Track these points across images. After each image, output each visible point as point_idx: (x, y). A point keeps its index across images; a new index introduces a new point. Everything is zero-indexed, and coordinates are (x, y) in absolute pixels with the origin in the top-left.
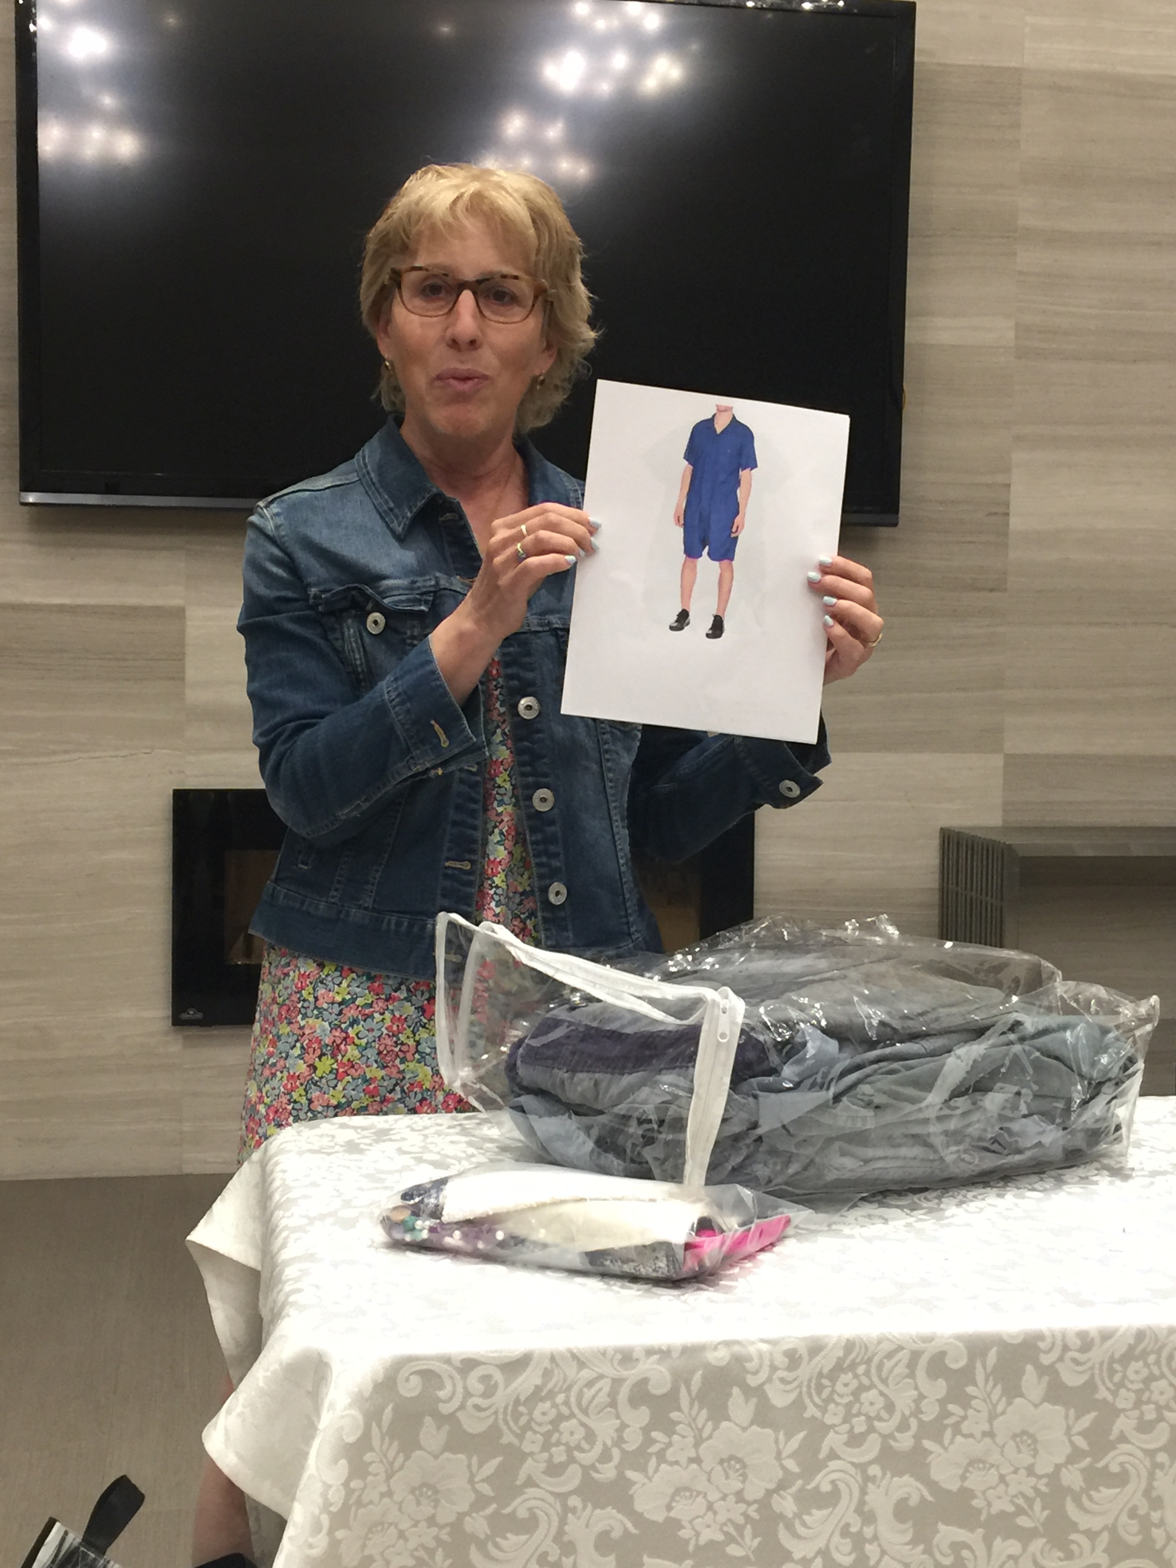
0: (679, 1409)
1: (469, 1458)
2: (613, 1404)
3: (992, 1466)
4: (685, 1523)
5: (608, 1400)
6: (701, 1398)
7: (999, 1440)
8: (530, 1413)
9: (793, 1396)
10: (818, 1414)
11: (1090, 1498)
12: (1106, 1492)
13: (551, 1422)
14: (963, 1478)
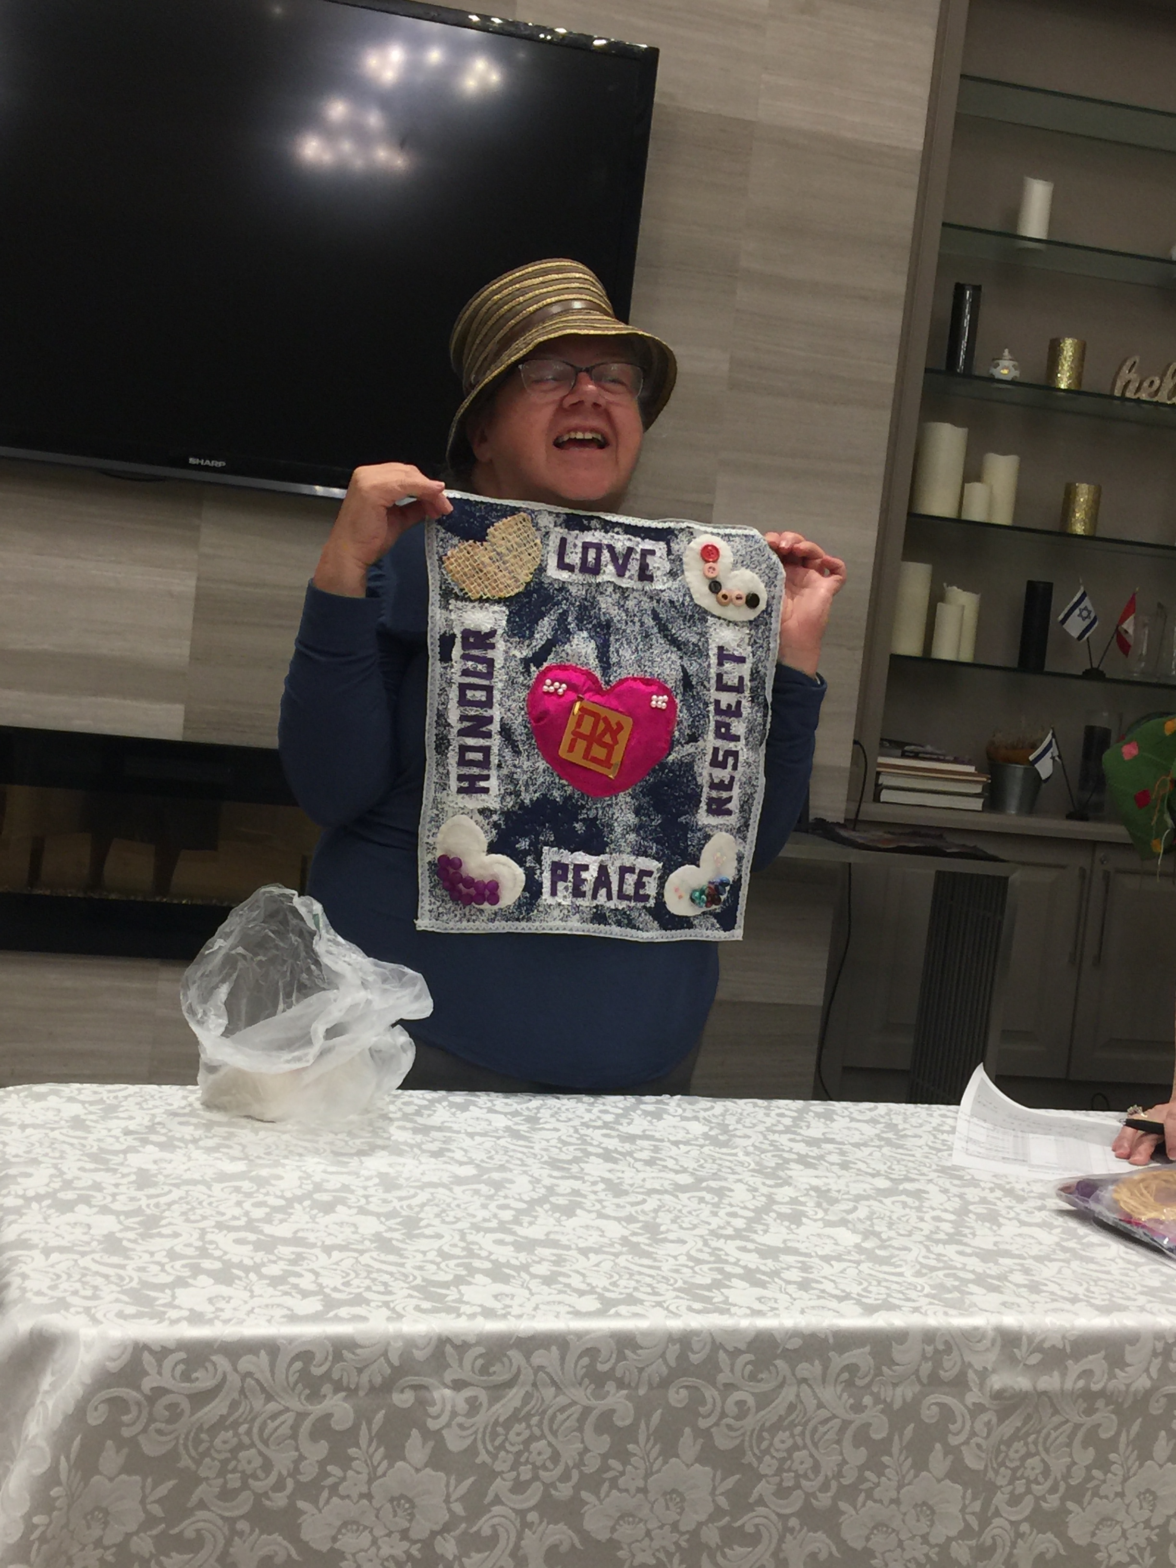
0: (358, 1446)
1: (144, 1480)
2: (294, 1436)
3: (641, 1520)
4: (349, 1556)
5: (289, 1432)
6: (381, 1437)
7: (651, 1497)
8: (212, 1442)
9: (468, 1442)
10: (488, 1460)
11: (724, 1556)
12: (740, 1550)
13: (231, 1451)
14: (613, 1529)
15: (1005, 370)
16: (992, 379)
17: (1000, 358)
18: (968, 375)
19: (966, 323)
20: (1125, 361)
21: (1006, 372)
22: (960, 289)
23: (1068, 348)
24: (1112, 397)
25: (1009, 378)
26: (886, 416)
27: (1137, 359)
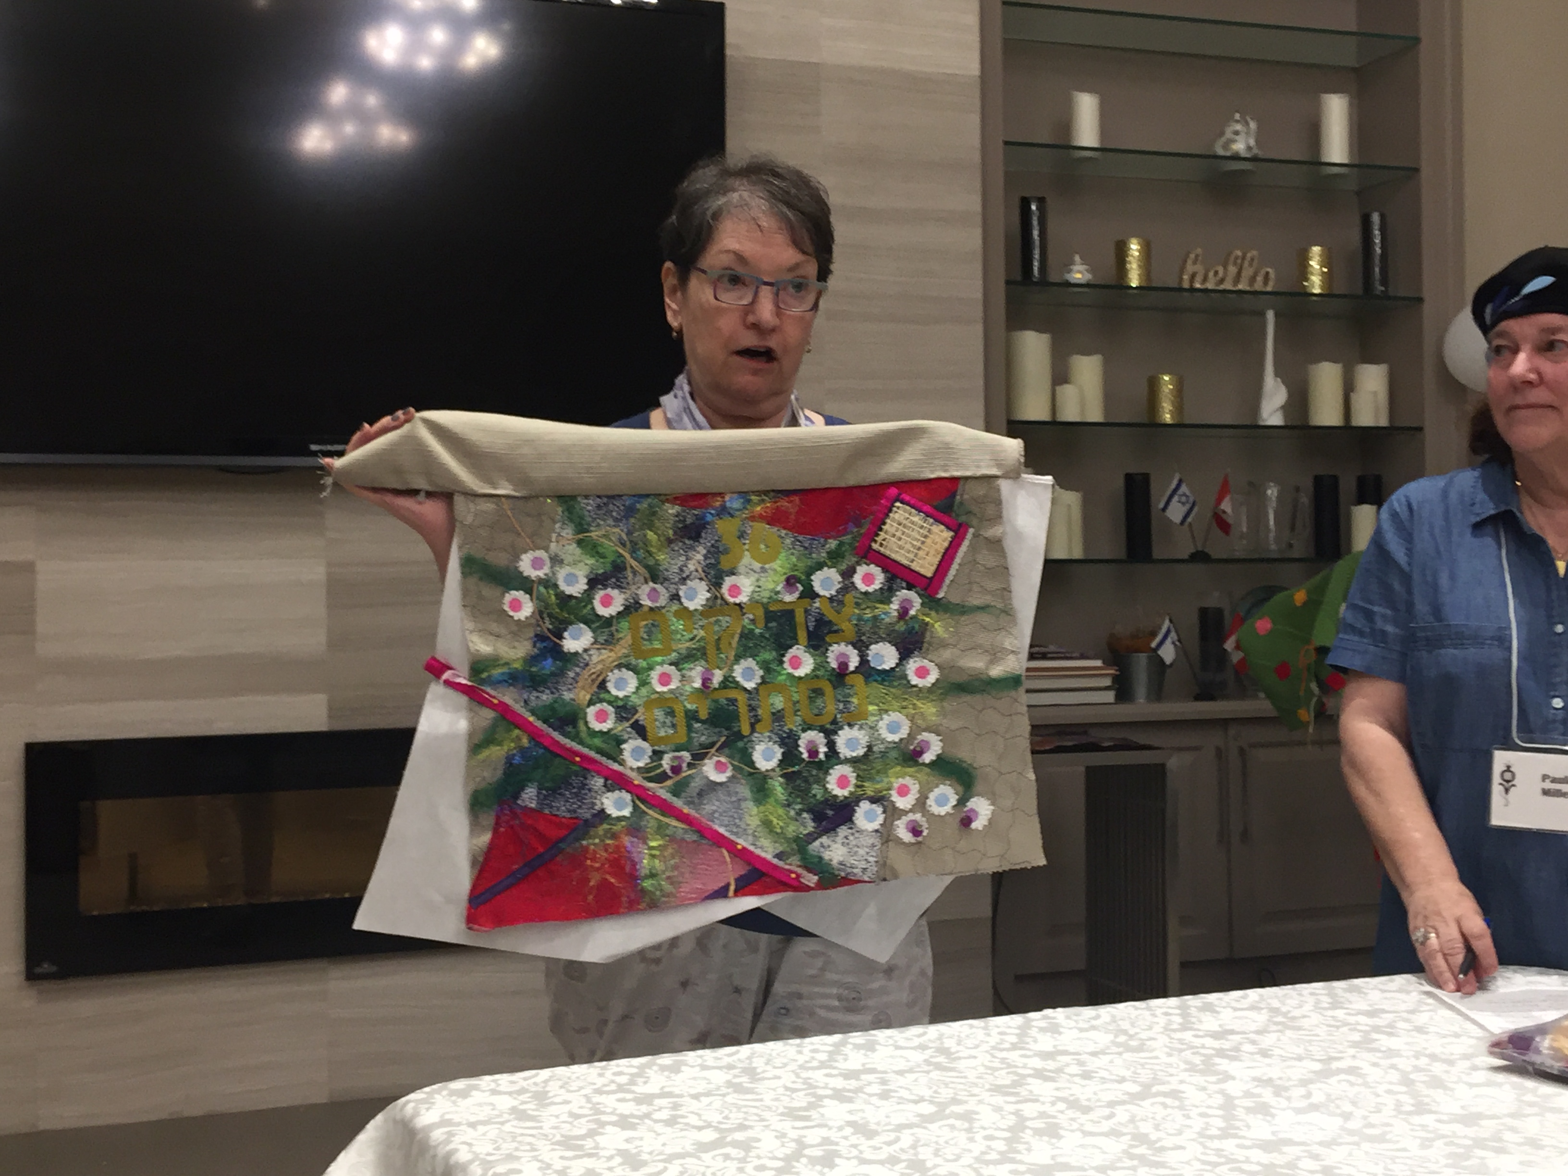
15: (1079, 274)
16: (1068, 284)
17: (1072, 263)
18: (1044, 283)
19: (1036, 233)
20: (1187, 256)
21: (1079, 276)
22: (1025, 203)
23: (1134, 247)
24: (1181, 290)
25: (1083, 282)
26: (979, 329)
27: (1199, 251)
